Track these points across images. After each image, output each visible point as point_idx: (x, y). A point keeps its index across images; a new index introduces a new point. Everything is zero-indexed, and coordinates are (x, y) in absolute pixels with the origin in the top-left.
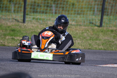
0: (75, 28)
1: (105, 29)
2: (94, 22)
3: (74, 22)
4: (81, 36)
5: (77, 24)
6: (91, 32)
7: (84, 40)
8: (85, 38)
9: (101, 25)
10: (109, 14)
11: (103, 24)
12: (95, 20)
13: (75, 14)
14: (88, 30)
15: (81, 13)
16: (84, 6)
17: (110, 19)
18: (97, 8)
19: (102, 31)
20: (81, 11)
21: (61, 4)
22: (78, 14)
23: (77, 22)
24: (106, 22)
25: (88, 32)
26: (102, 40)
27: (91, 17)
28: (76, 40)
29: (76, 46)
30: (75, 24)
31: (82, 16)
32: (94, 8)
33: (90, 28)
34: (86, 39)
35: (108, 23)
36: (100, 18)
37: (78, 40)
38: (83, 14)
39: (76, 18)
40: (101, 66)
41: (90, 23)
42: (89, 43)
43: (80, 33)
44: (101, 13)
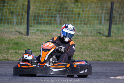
0: (82, 39)
1: (114, 39)
2: (102, 32)
3: (80, 33)
4: (88, 47)
5: (84, 34)
6: (99, 42)
7: (92, 51)
8: (92, 49)
9: (109, 35)
10: (118, 22)
11: (112, 34)
12: (103, 29)
13: (81, 24)
14: (96, 41)
15: (87, 22)
16: (90, 15)
17: (119, 28)
18: (105, 17)
19: (111, 42)
20: (88, 20)
21: (66, 14)
22: (85, 24)
24: (115, 31)
25: (96, 43)
26: (111, 51)
28: (83, 51)
29: (83, 58)
30: (82, 34)
31: (89, 26)
32: (101, 17)
33: (98, 38)
34: (94, 50)
35: (117, 33)
36: (108, 28)
37: (85, 51)
38: (90, 24)
39: (83, 29)
40: (111, 79)
41: (98, 33)
42: (97, 54)
43: (87, 44)
44: (109, 22)
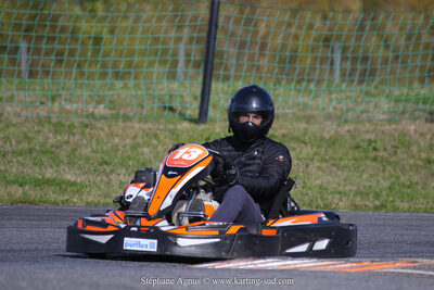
0: (106, 129)
1: (218, 129)
2: (176, 104)
3: (102, 106)
4: (129, 158)
5: (114, 112)
6: (167, 141)
9: (202, 116)
10: (232, 73)
11: (211, 113)
12: (182, 96)
13: (104, 75)
14: (156, 136)
15: (127, 70)
16: (137, 46)
18: (188, 54)
20: (129, 64)
21: (51, 39)
22: (117, 75)
23: (112, 104)
25: (155, 142)
27: (164, 87)
28: (112, 171)
30: (108, 112)
31: (131, 83)
32: (175, 54)
33: (162, 127)
36: (198, 91)
37: (119, 171)
38: (136, 78)
39: (111, 93)
40: (206, 269)
41: (165, 108)
43: (125, 146)
44: (201, 70)
